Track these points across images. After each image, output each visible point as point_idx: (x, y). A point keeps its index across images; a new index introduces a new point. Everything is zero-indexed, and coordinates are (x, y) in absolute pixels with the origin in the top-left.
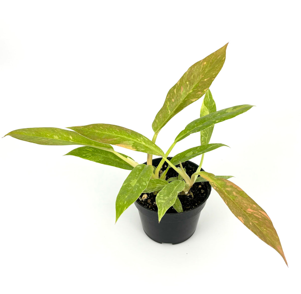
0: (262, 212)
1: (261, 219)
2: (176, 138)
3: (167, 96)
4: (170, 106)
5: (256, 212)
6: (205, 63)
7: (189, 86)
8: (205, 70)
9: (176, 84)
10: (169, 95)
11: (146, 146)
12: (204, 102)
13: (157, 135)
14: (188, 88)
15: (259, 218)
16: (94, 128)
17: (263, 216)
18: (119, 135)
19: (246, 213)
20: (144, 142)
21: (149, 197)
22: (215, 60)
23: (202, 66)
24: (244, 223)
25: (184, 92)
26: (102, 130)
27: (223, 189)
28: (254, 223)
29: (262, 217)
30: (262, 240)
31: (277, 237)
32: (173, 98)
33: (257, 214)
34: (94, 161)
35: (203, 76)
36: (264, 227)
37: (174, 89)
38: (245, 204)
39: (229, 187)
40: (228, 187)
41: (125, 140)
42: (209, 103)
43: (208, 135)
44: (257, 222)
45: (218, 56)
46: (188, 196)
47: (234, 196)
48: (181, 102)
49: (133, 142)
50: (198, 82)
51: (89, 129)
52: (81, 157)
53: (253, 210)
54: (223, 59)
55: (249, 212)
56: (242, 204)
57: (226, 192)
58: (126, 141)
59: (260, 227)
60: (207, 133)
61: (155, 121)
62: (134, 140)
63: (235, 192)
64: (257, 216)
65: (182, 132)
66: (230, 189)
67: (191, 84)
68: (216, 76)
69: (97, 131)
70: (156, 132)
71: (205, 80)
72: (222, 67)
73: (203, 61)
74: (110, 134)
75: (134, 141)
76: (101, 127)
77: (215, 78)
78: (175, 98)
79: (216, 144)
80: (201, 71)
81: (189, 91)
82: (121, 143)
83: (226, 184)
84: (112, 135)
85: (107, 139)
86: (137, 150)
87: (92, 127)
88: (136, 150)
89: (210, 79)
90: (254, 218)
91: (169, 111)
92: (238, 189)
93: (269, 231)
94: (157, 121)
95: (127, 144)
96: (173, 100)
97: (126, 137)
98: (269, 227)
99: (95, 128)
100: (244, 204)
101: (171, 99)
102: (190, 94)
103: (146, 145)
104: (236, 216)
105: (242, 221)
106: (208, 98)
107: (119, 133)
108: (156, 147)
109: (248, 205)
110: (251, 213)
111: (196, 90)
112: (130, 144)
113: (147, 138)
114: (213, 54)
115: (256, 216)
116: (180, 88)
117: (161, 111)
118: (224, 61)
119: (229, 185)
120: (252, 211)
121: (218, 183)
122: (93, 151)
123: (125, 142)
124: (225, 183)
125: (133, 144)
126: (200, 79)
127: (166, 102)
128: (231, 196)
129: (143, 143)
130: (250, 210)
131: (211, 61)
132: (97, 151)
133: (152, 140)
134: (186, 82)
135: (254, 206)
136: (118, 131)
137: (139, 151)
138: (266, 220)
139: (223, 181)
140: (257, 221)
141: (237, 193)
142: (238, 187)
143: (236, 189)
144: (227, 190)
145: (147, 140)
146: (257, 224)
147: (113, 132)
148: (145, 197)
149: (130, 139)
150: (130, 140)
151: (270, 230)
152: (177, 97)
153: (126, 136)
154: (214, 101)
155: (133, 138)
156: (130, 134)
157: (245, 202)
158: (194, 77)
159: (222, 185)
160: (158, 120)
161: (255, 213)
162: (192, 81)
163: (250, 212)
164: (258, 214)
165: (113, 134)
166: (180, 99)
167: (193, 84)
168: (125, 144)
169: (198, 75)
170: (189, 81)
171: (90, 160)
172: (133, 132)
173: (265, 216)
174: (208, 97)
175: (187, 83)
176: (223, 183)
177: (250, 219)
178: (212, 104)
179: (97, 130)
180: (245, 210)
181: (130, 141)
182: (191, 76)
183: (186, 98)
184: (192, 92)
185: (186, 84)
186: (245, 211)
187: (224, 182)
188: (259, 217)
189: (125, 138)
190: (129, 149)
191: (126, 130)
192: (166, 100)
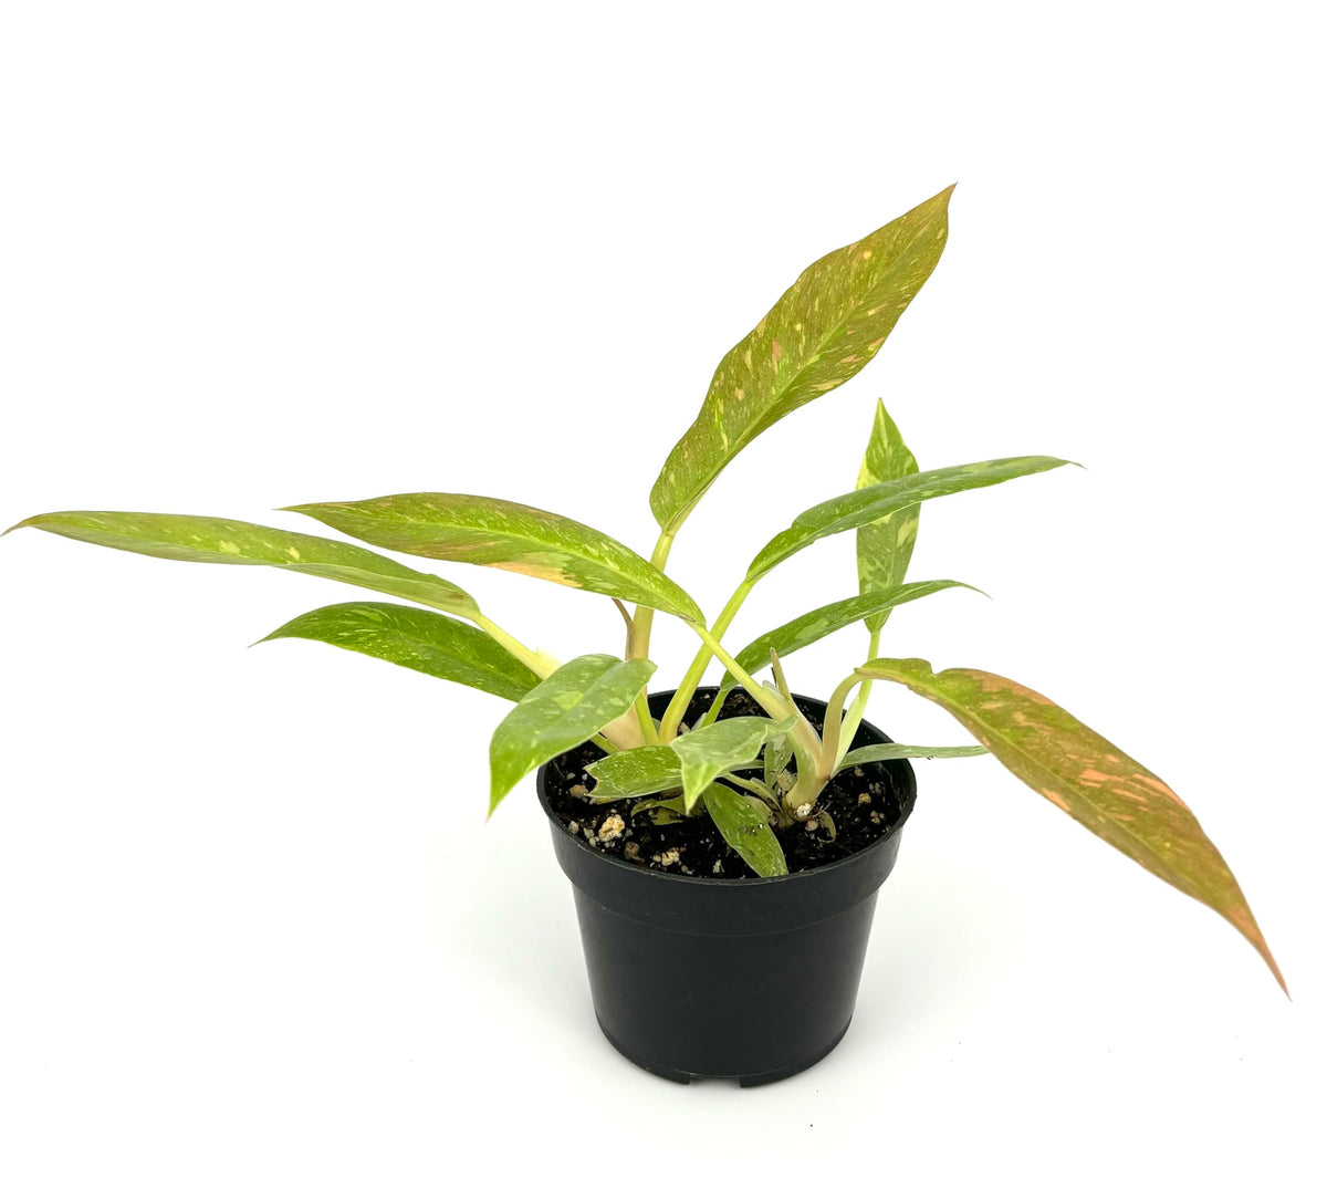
0: (1148, 781)
1: (1145, 806)
2: (755, 560)
3: (713, 381)
4: (726, 415)
5: (1122, 780)
6: (867, 255)
7: (804, 338)
8: (868, 280)
9: (754, 333)
10: (722, 374)
11: (622, 577)
12: (869, 461)
13: (672, 538)
14: (801, 347)
15: (1137, 803)
16: (397, 507)
17: (1153, 794)
18: (507, 533)
19: (1077, 787)
20: (617, 560)
21: (633, 829)
22: (907, 243)
23: (855, 265)
24: (1070, 813)
25: (787, 361)
26: (435, 513)
27: (970, 709)
28: (1118, 823)
29: (1148, 799)
30: (1159, 875)
31: (1225, 873)
32: (740, 388)
33: (1124, 789)
34: (389, 659)
35: (862, 302)
36: (1162, 836)
37: (745, 349)
38: (1070, 753)
39: (995, 697)
40: (991, 699)
41: (532, 548)
42: (889, 462)
43: (889, 575)
44: (1127, 818)
45: (919, 228)
46: (812, 832)
47: (1018, 728)
48: (772, 403)
49: (568, 558)
50: (840, 324)
51: (378, 514)
52: (329, 641)
53: (1109, 772)
54: (939, 237)
55: (1090, 781)
56: (1056, 756)
57: (984, 718)
58: (538, 551)
59: (1145, 834)
60: (888, 568)
61: (662, 479)
62: (572, 552)
63: (1024, 713)
64: (1127, 794)
65: (780, 536)
66: (999, 705)
67: (814, 330)
68: (913, 295)
69: (411, 520)
70: (666, 527)
71: (871, 312)
72: (937, 262)
73: (858, 247)
74: (467, 527)
75: (571, 555)
76: (429, 506)
77: (908, 301)
78: (746, 384)
79: (928, 582)
80: (854, 281)
81: (806, 357)
82: (514, 560)
83: (980, 687)
84: (477, 531)
85: (456, 546)
86: (586, 588)
87: (389, 504)
88: (580, 586)
89: (891, 306)
90: (1116, 802)
91: (724, 437)
92: (1034, 700)
93: (1184, 848)
94: (672, 478)
95: (542, 564)
96: (740, 394)
97: (537, 540)
98: (1182, 836)
99: (405, 508)
100: (1065, 753)
101: (731, 390)
102: (810, 369)
103: (623, 574)
104: (1034, 788)
105: (1064, 805)
106: (886, 446)
107: (507, 525)
108: (667, 584)
109: (1086, 758)
110: (1098, 786)
111: (835, 352)
112: (553, 565)
113: (626, 549)
114: (897, 222)
115: (1125, 796)
116: (769, 350)
117: (690, 437)
118: (944, 242)
119: (995, 690)
120: (1102, 778)
121: (945, 691)
122: (386, 622)
123: (531, 556)
124: (978, 685)
125: (565, 565)
126: (849, 313)
127: (709, 402)
128: (1007, 730)
129: (612, 566)
130: (1093, 777)
131: (891, 247)
132: (403, 621)
133: (653, 559)
134: (791, 324)
135: (1112, 758)
136: (505, 517)
137: (592, 590)
138: (1169, 808)
139: (966, 676)
140: (1128, 815)
141: (1030, 715)
142: (1033, 693)
143: (1025, 700)
144: (987, 712)
145: (627, 554)
146: (1131, 825)
147: (480, 521)
148: (611, 829)
149: (552, 545)
150: (554, 551)
151: (1191, 845)
152: (755, 383)
153: (537, 535)
154: (909, 453)
155: (569, 545)
156: (556, 530)
157: (1067, 746)
158: (823, 304)
159: (964, 694)
160: (675, 473)
161: (1116, 785)
162: (816, 321)
163: (1096, 782)
164: (1129, 789)
165: (483, 529)
166: (768, 389)
167: (820, 332)
168: (531, 563)
169: (842, 297)
170: (804, 321)
171: (370, 652)
172: (565, 523)
173: (1165, 794)
174: (886, 442)
175: (798, 327)
176: (970, 685)
177: (1099, 808)
178: (902, 464)
179: (413, 514)
180: (1073, 777)
181: (552, 554)
182: (813, 300)
183: (793, 384)
184: (816, 363)
185: (793, 330)
186: (1073, 782)
187: (972, 681)
188: (1137, 800)
189: (533, 544)
190: (553, 580)
191: (539, 516)
192: (709, 392)
